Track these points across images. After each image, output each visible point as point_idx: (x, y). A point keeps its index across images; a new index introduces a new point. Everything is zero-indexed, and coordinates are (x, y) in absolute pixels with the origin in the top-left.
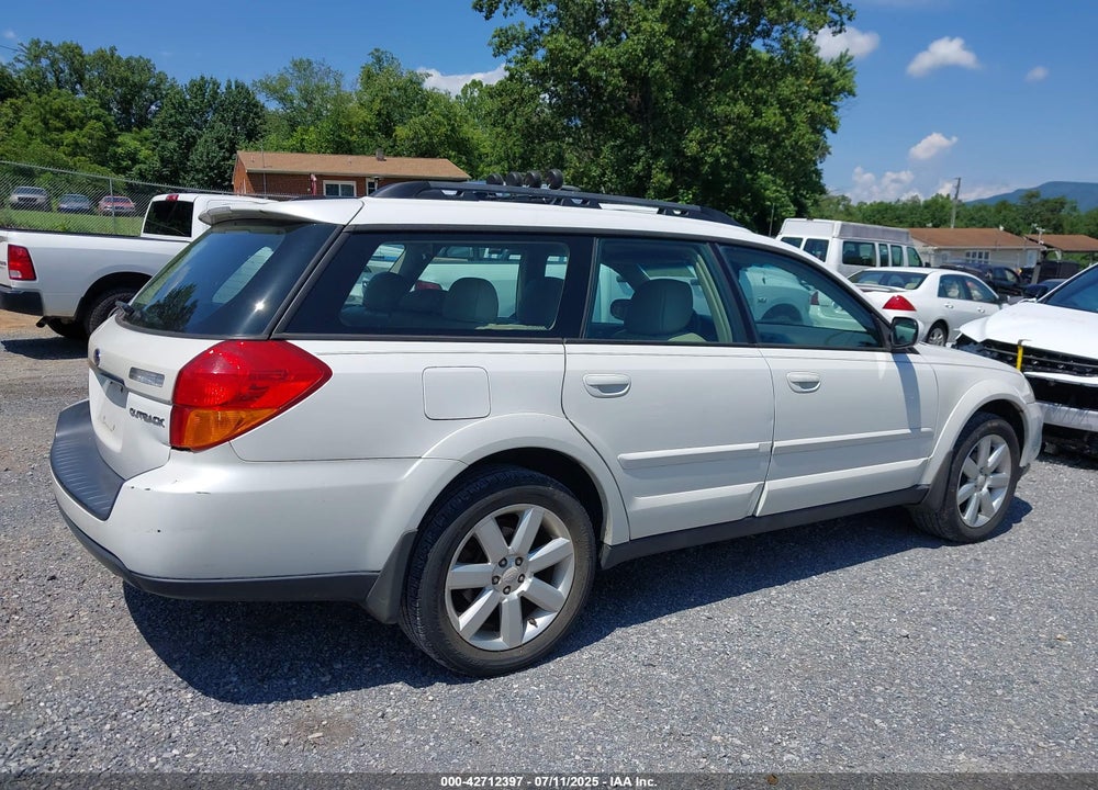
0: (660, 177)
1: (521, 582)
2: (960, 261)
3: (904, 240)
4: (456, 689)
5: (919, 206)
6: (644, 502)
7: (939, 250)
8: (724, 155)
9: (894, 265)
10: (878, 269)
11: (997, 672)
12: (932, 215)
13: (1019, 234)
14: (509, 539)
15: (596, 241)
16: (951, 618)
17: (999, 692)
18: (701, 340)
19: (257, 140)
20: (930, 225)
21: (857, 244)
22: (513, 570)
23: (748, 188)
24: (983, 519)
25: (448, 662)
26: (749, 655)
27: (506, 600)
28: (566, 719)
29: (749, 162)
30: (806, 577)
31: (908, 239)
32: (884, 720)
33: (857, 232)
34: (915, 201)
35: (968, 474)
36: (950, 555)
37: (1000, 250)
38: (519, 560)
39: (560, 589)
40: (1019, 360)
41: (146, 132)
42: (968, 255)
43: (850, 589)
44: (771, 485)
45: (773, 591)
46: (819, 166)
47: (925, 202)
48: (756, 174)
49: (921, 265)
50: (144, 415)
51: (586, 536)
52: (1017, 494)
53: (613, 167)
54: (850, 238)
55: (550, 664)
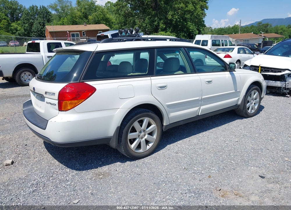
0: (162, 26)
1: (145, 136)
2: (242, 43)
3: (228, 39)
4: (132, 162)
5: (230, 28)
6: (172, 115)
7: (237, 40)
8: (178, 18)
9: (225, 46)
10: (221, 47)
11: (259, 148)
12: (233, 30)
13: (257, 34)
14: (141, 126)
15: (156, 50)
16: (247, 136)
17: (260, 152)
18: (183, 73)
19: (50, 22)
20: (234, 33)
21: (215, 41)
22: (143, 133)
23: (185, 27)
24: (253, 111)
25: (130, 156)
26: (200, 149)
27: (142, 141)
28: (160, 167)
29: (185, 20)
30: (212, 129)
31: (228, 38)
32: (234, 161)
33: (215, 37)
34: (229, 27)
35: (249, 100)
36: (245, 121)
37: (252, 39)
38: (144, 131)
39: (154, 137)
40: (260, 70)
41: (19, 22)
42: (244, 41)
43: (223, 131)
44: (202, 107)
45: (204, 133)
46: (204, 19)
47: (232, 27)
48: (187, 23)
49: (232, 45)
50: (51, 103)
51: (159, 124)
52: (261, 104)
53: (149, 23)
54: (213, 39)
55: (153, 155)
